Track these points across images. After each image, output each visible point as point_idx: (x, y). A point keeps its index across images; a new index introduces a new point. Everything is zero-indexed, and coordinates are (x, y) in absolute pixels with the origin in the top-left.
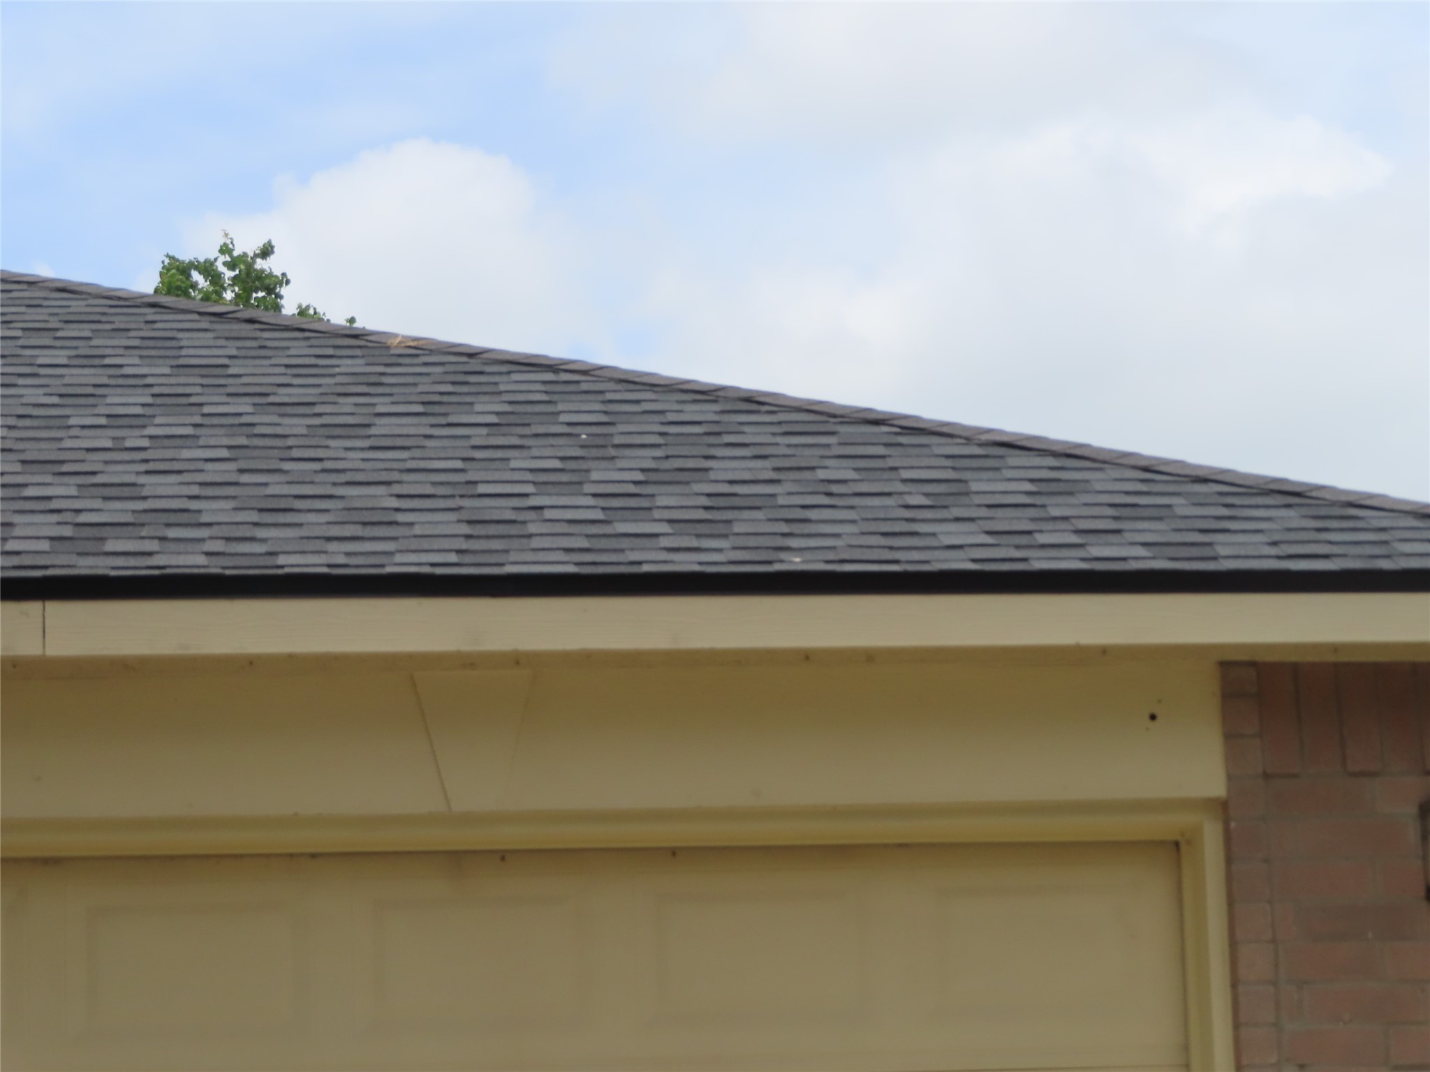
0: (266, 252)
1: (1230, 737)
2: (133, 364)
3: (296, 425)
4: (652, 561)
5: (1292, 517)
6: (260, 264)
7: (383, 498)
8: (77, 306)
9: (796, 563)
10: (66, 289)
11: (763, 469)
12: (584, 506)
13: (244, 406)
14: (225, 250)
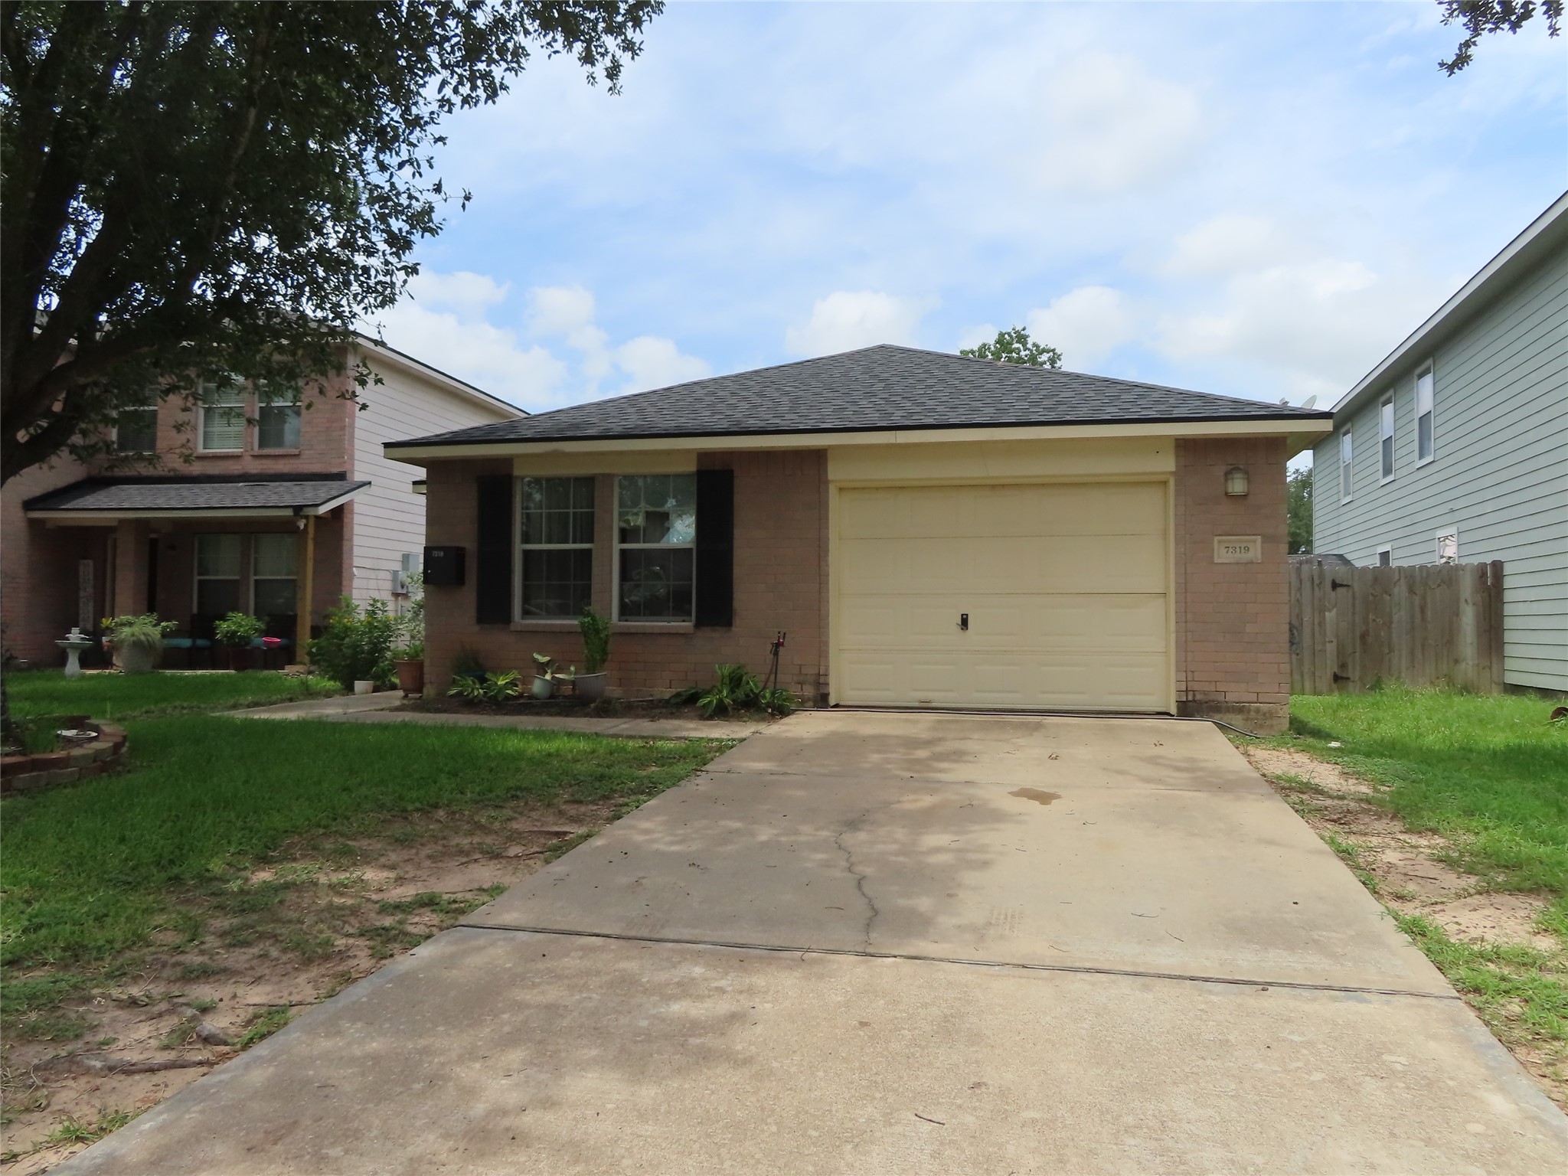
0: (1024, 329)
1: (1177, 456)
2: (936, 372)
3: (967, 386)
4: (1034, 418)
5: (1198, 403)
6: (1022, 332)
7: (979, 404)
8: (929, 358)
9: (1068, 418)
10: (929, 353)
11: (1072, 394)
12: (1025, 405)
13: (957, 382)
14: (1014, 329)
